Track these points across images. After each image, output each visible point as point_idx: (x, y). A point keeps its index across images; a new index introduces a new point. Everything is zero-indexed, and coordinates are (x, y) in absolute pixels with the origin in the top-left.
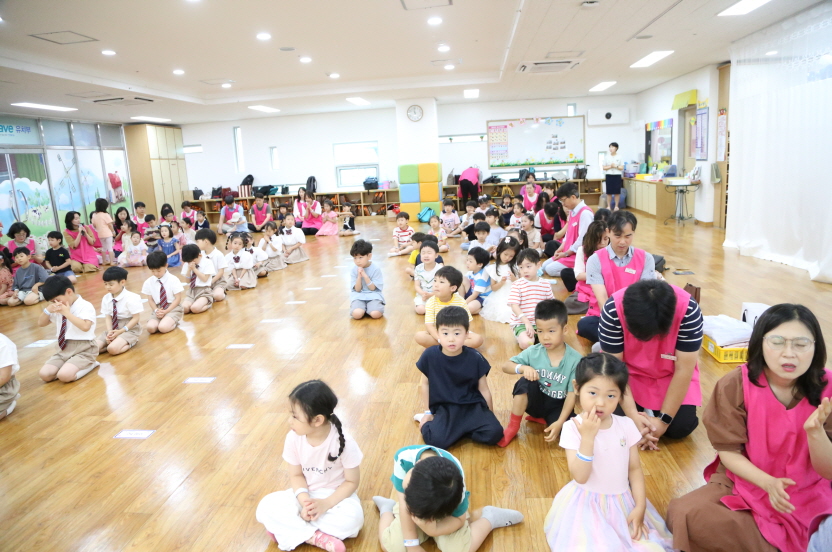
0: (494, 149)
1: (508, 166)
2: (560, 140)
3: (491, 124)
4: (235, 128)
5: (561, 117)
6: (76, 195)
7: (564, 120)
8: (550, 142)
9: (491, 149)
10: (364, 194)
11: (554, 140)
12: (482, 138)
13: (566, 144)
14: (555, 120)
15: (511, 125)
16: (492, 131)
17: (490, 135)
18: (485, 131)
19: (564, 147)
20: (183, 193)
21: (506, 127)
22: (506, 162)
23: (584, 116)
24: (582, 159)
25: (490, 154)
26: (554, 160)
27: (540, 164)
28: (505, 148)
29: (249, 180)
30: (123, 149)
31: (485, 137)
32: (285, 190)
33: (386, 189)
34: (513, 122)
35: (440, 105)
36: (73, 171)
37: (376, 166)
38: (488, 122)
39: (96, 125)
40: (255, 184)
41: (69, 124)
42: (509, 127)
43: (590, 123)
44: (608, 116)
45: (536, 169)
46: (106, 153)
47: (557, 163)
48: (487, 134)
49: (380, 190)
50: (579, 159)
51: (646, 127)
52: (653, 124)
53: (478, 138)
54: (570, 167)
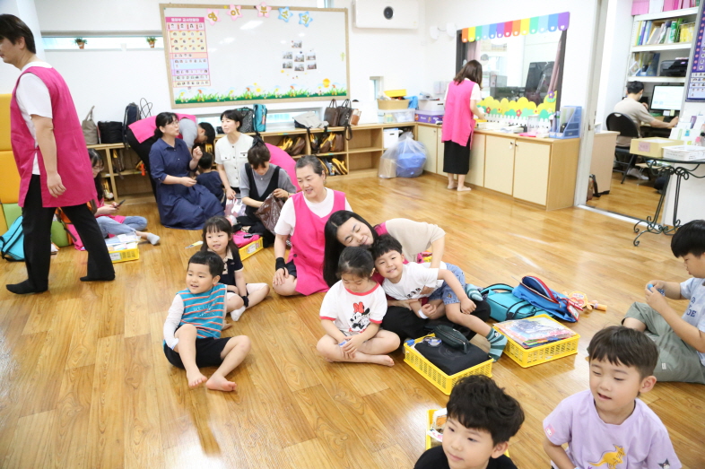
0: (181, 66)
1: (212, 100)
2: (306, 51)
3: (169, 13)
5: (307, 9)
7: (310, 14)
8: (290, 57)
9: (174, 67)
11: (296, 53)
12: (152, 41)
13: (317, 61)
14: (296, 13)
15: (213, 16)
16: (174, 27)
17: (170, 35)
18: (156, 25)
19: (314, 67)
21: (202, 20)
22: (206, 94)
23: (345, 11)
24: (344, 89)
25: (173, 76)
26: (298, 91)
27: (273, 97)
28: (204, 66)
31: (159, 42)
34: (215, 11)
38: (163, 7)
42: (208, 21)
43: (359, 23)
44: (389, 13)
45: (270, 106)
47: (303, 96)
48: (163, 34)
50: (339, 89)
51: (460, 35)
52: (479, 29)
53: (143, 42)
54: (325, 104)
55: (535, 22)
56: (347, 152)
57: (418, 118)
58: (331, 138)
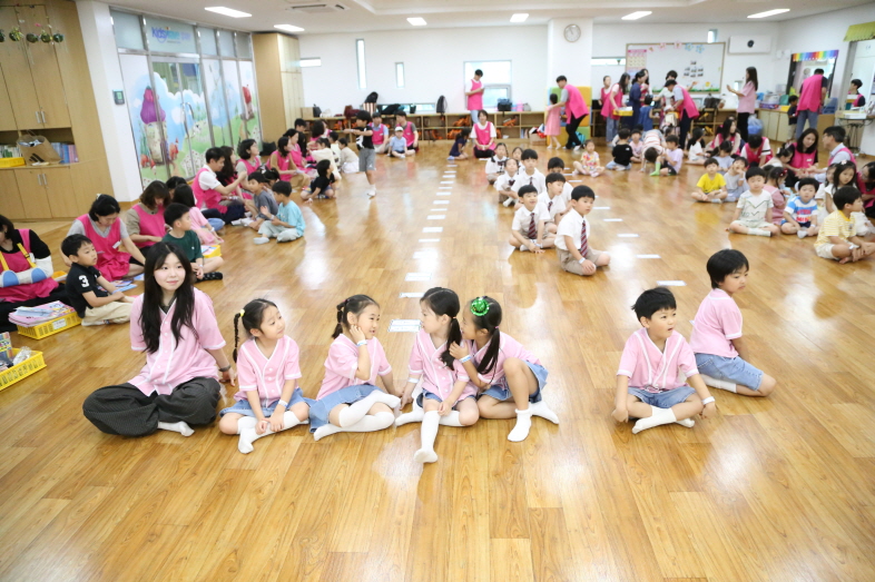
2: (698, 66)
3: (631, 48)
4: (357, 40)
5: (702, 44)
6: (223, 109)
7: (704, 46)
8: (688, 69)
10: (498, 116)
11: (693, 67)
12: (619, 62)
13: (704, 72)
14: (695, 46)
15: (651, 49)
16: (631, 54)
17: (630, 57)
18: (623, 53)
19: (702, 75)
20: (301, 110)
21: (645, 51)
23: (724, 43)
24: (718, 88)
29: (373, 98)
30: (250, 60)
31: (623, 61)
32: (413, 110)
33: (519, 111)
34: (653, 47)
35: (595, 24)
36: (220, 83)
37: (508, 87)
38: (628, 45)
39: (233, 32)
40: (379, 102)
41: (215, 30)
42: (649, 51)
43: (732, 50)
44: (751, 44)
46: (242, 64)
48: (626, 58)
49: (513, 112)
50: (715, 87)
51: (793, 56)
52: (801, 55)
53: (615, 61)
54: (705, 96)
55: (825, 53)
56: (714, 123)
57: (761, 106)
58: (706, 115)
